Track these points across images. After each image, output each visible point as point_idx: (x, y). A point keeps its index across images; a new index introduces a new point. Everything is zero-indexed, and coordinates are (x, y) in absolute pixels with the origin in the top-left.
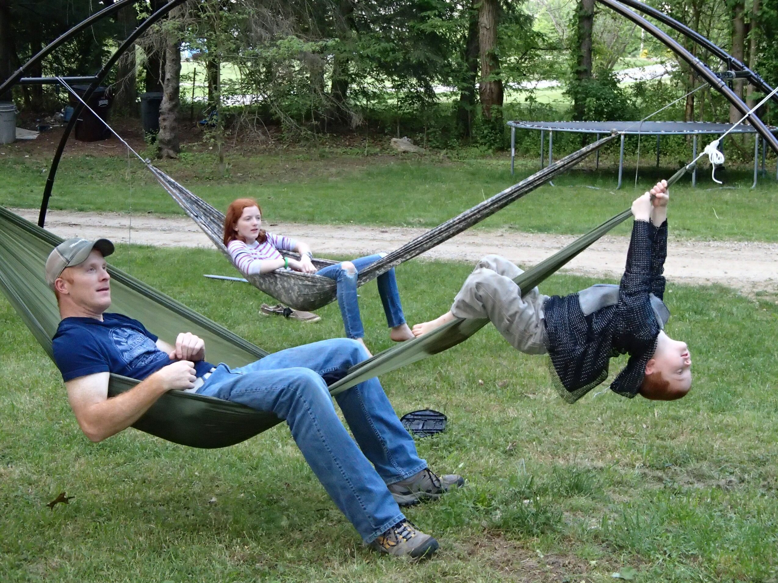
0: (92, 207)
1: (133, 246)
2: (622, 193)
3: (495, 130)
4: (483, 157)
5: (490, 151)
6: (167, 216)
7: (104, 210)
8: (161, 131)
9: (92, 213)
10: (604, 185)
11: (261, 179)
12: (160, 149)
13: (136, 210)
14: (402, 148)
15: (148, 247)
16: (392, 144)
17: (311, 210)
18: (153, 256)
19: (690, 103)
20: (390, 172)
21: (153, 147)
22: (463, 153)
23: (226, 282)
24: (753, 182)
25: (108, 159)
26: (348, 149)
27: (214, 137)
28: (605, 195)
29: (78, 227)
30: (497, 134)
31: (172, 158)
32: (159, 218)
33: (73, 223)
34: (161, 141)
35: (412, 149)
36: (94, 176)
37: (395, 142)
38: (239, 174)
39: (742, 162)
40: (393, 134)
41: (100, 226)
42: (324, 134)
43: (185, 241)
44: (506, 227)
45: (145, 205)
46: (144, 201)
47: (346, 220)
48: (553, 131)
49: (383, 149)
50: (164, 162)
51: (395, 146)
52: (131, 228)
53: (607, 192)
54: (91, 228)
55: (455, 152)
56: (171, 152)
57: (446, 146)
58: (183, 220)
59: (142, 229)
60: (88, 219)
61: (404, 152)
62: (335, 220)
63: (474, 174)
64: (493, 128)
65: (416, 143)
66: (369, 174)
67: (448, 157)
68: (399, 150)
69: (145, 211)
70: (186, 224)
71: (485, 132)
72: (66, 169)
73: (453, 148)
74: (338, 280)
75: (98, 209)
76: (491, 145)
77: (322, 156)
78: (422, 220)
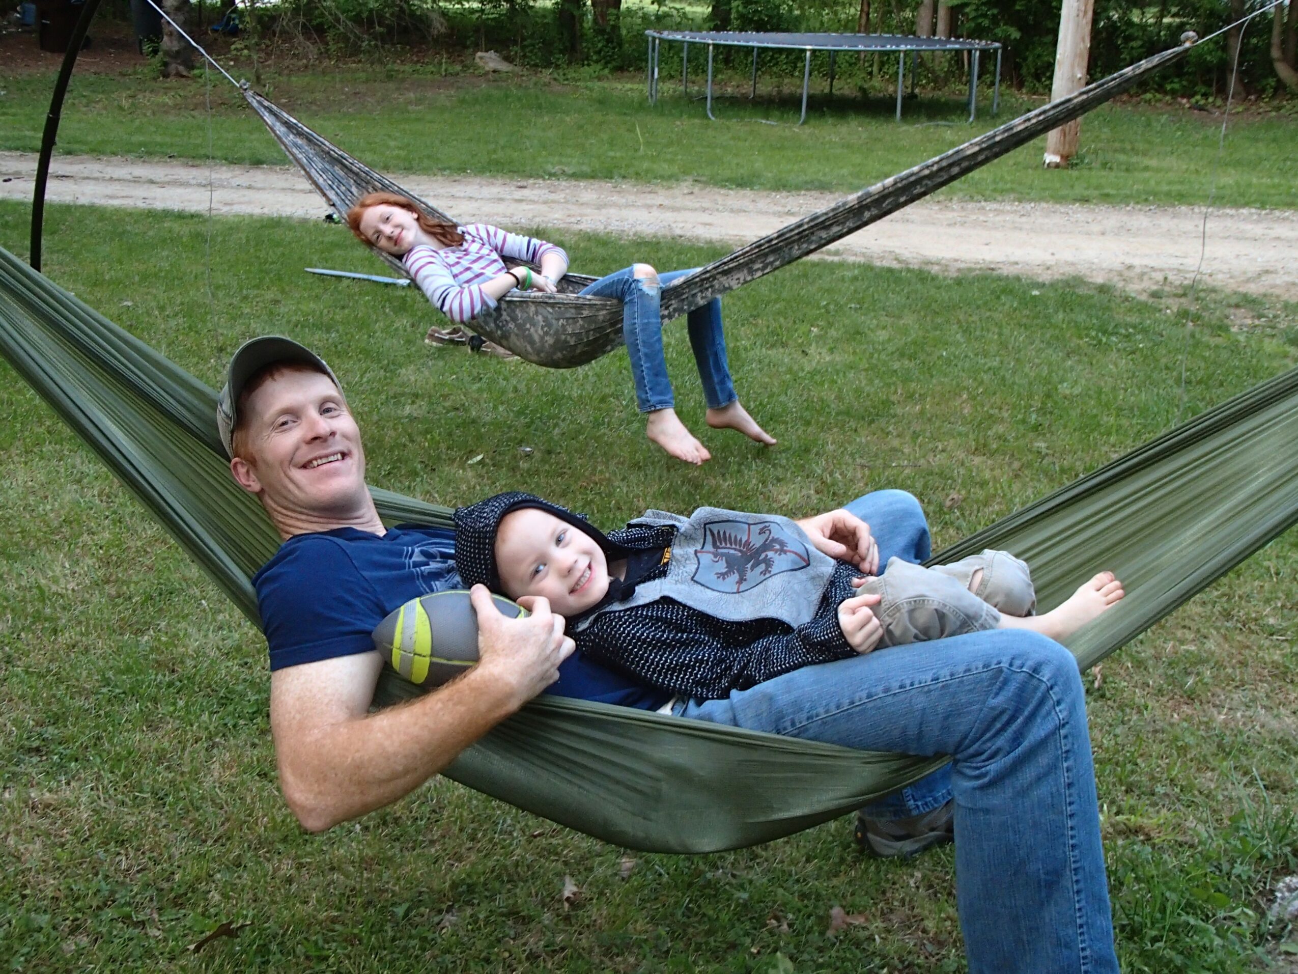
0: (84, 148)
1: (167, 214)
2: (808, 130)
3: (612, 42)
4: (599, 79)
5: (606, 71)
6: (198, 162)
7: (103, 153)
8: (165, 38)
9: (85, 157)
10: (781, 118)
11: (314, 108)
12: (165, 64)
13: (149, 154)
14: (492, 65)
15: (192, 216)
16: (477, 60)
17: (403, 153)
18: (202, 228)
19: (866, 9)
20: (488, 98)
21: (156, 61)
22: (571, 74)
23: (346, 283)
24: (969, 115)
25: (92, 78)
26: (418, 67)
27: (246, 47)
28: (787, 133)
29: (71, 181)
30: (614, 48)
31: (183, 76)
32: (186, 165)
33: (60, 173)
34: (167, 53)
35: (504, 67)
36: (76, 102)
37: (481, 58)
38: (284, 101)
39: (934, 89)
40: (477, 47)
41: (104, 179)
42: (393, 44)
43: (240, 203)
44: (690, 179)
45: (161, 145)
46: (159, 139)
47: (459, 169)
48: (714, 45)
49: (465, 67)
50: (172, 82)
51: (481, 64)
52: (152, 182)
53: (790, 128)
54: (92, 182)
55: (561, 72)
56: (181, 68)
57: (548, 65)
58: (224, 168)
59: (169, 183)
60: (81, 167)
61: (494, 71)
62: (444, 169)
63: (603, 102)
64: (609, 41)
65: (508, 59)
66: (463, 101)
67: (555, 79)
68: (487, 69)
69: (164, 154)
70: (229, 175)
71: (600, 45)
72: (33, 91)
73: (557, 67)
74: (627, 299)
75: (93, 151)
76: (607, 63)
77: (390, 77)
78: (566, 169)
